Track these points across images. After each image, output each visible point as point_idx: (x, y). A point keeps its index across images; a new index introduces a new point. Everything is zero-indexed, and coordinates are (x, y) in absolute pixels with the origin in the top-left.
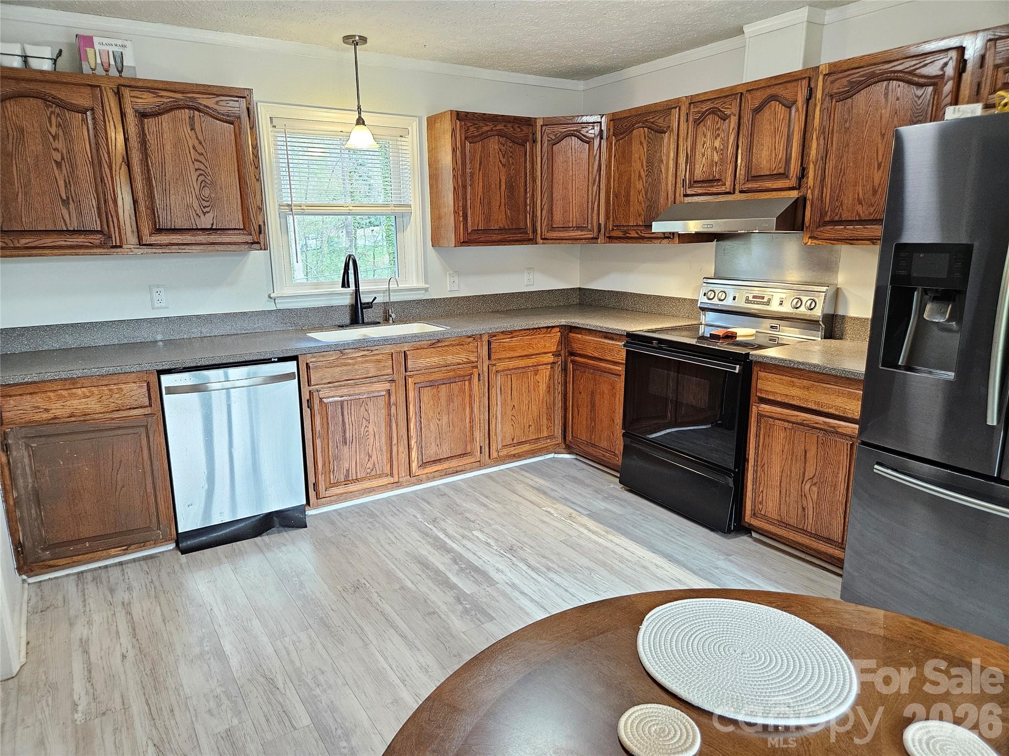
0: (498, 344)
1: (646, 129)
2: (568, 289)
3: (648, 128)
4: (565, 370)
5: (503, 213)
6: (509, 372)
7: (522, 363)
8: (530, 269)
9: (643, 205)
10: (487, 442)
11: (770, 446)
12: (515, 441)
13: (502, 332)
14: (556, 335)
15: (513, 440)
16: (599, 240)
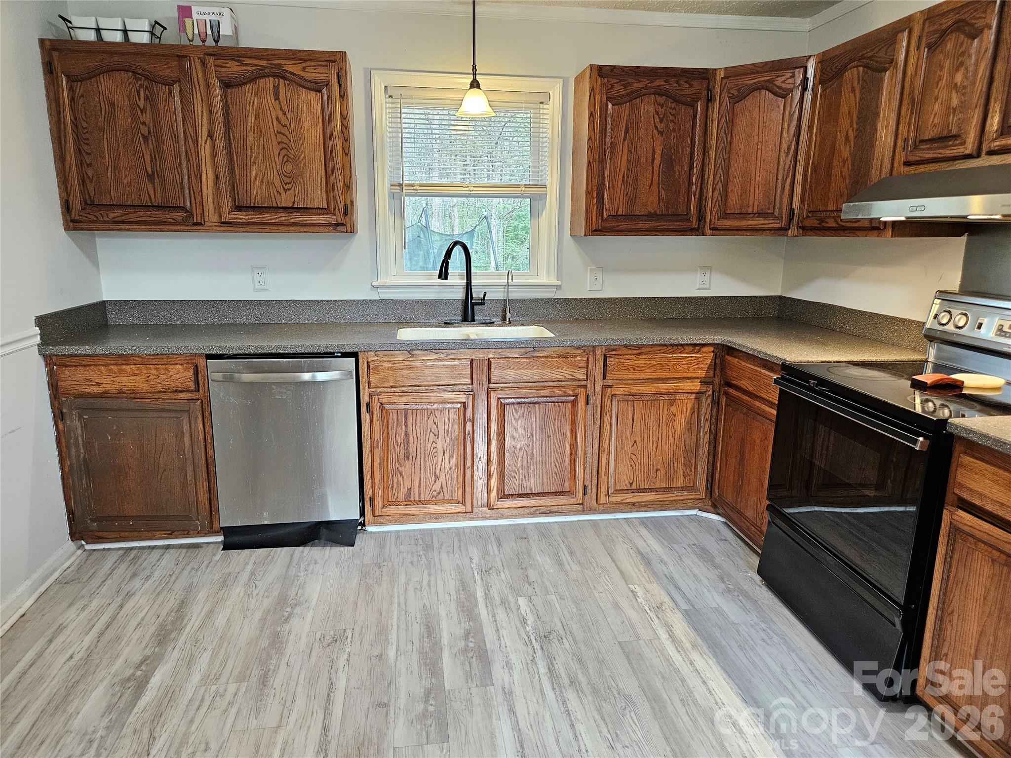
0: (617, 360)
1: (861, 69)
2: (761, 297)
3: (864, 67)
4: (716, 402)
5: (656, 194)
6: (631, 398)
7: (652, 388)
8: (706, 268)
9: (847, 181)
10: (595, 482)
11: (965, 584)
12: (634, 486)
13: (626, 346)
14: (708, 356)
15: (631, 484)
16: (790, 232)
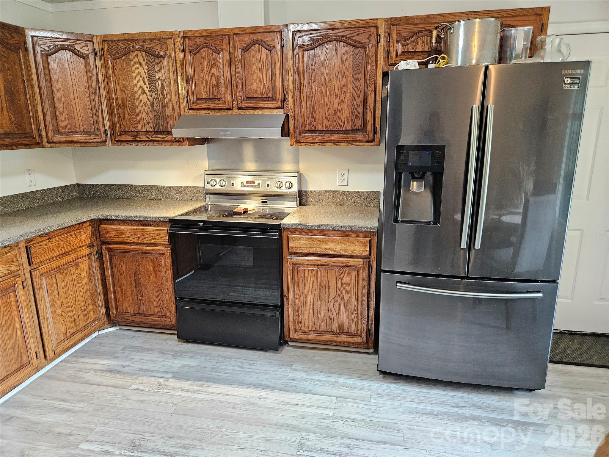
0: (37, 248)
1: (144, 53)
2: (67, 186)
3: (146, 52)
4: (100, 257)
5: (7, 117)
6: (52, 273)
7: (64, 261)
8: (30, 171)
9: (151, 115)
10: (41, 345)
12: (68, 334)
13: (39, 236)
14: (88, 230)
15: (66, 334)
16: (107, 143)
